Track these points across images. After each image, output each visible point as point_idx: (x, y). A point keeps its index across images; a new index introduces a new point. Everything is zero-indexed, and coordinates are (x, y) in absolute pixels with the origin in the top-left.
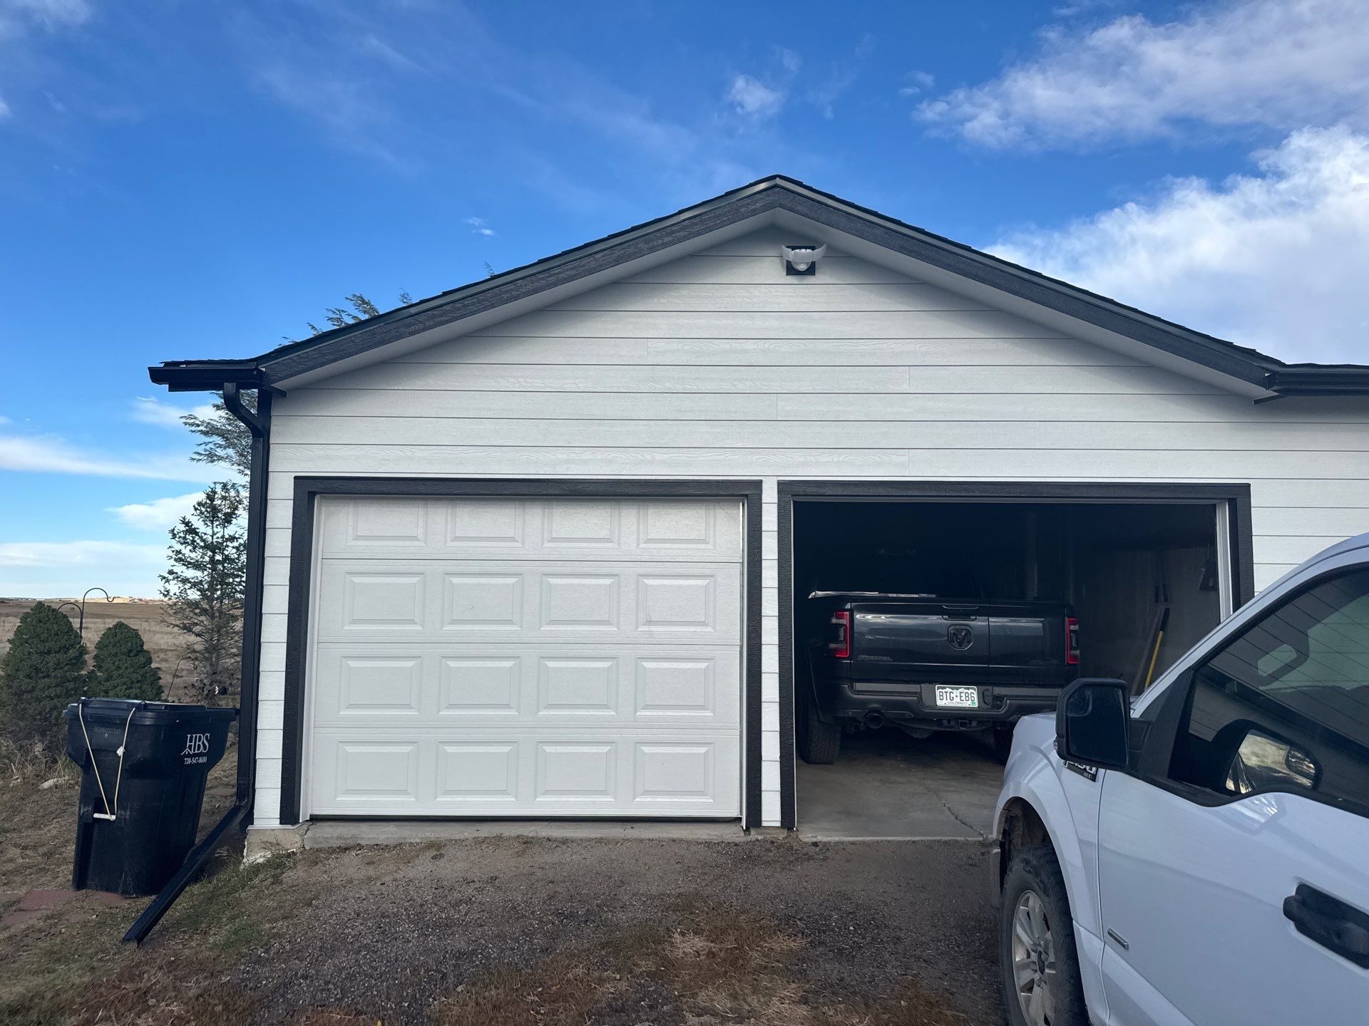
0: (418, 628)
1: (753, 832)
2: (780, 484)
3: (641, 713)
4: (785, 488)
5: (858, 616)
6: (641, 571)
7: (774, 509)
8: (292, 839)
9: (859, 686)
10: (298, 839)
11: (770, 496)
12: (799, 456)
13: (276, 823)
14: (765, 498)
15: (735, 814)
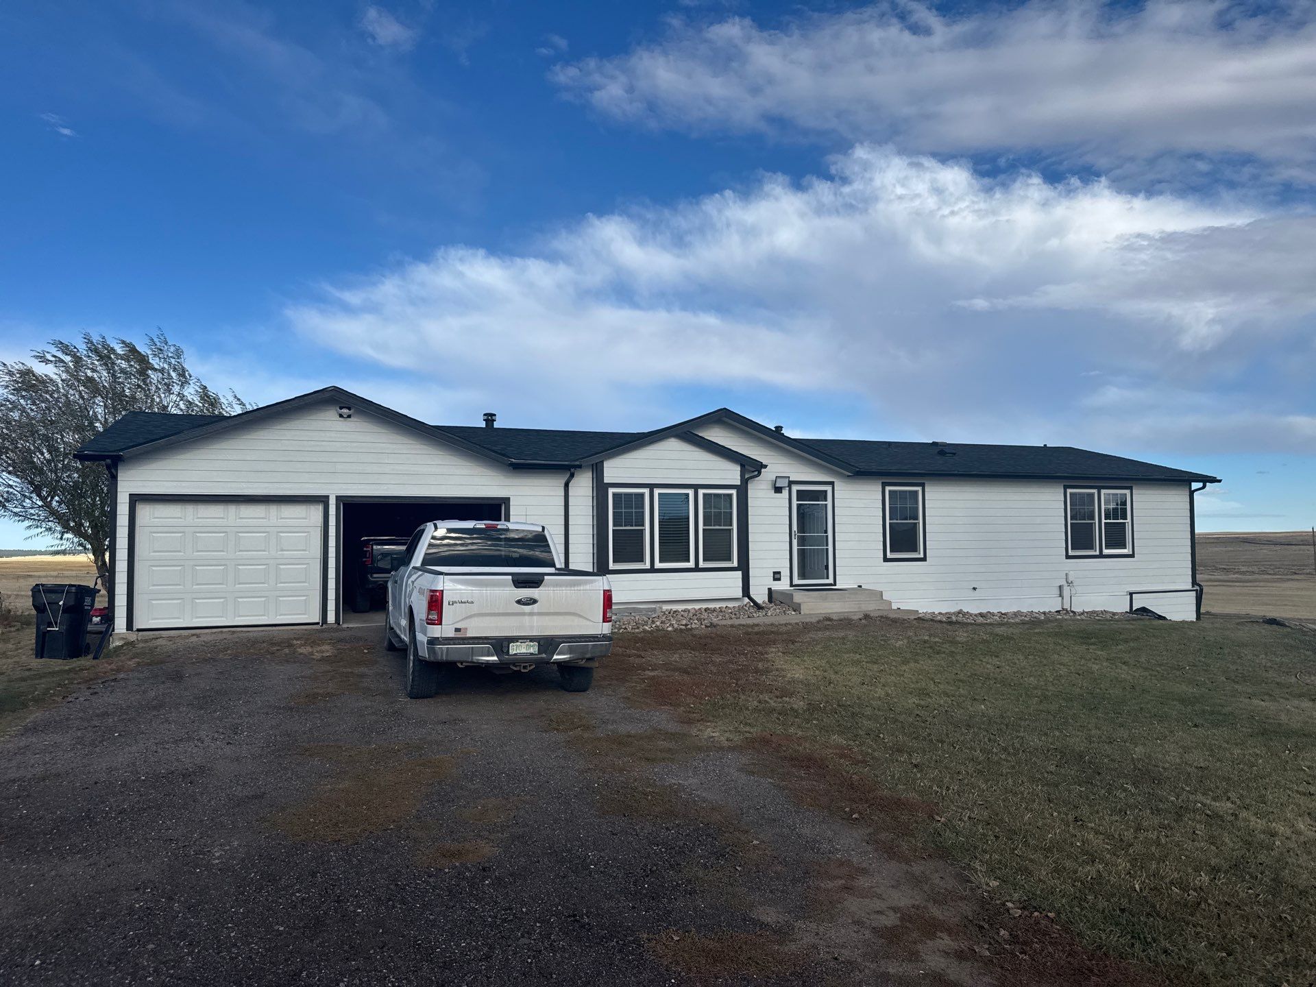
0: (182, 554)
1: (324, 625)
2: (337, 497)
3: (279, 585)
4: (338, 498)
5: (374, 547)
6: (279, 530)
7: (334, 506)
8: (132, 637)
9: (375, 575)
10: (135, 636)
11: (332, 502)
12: (344, 486)
13: (125, 631)
14: (330, 502)
15: (317, 621)
